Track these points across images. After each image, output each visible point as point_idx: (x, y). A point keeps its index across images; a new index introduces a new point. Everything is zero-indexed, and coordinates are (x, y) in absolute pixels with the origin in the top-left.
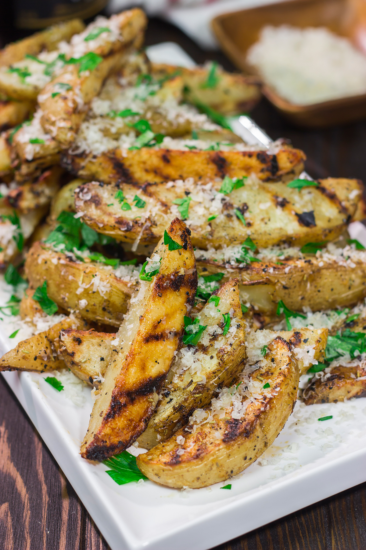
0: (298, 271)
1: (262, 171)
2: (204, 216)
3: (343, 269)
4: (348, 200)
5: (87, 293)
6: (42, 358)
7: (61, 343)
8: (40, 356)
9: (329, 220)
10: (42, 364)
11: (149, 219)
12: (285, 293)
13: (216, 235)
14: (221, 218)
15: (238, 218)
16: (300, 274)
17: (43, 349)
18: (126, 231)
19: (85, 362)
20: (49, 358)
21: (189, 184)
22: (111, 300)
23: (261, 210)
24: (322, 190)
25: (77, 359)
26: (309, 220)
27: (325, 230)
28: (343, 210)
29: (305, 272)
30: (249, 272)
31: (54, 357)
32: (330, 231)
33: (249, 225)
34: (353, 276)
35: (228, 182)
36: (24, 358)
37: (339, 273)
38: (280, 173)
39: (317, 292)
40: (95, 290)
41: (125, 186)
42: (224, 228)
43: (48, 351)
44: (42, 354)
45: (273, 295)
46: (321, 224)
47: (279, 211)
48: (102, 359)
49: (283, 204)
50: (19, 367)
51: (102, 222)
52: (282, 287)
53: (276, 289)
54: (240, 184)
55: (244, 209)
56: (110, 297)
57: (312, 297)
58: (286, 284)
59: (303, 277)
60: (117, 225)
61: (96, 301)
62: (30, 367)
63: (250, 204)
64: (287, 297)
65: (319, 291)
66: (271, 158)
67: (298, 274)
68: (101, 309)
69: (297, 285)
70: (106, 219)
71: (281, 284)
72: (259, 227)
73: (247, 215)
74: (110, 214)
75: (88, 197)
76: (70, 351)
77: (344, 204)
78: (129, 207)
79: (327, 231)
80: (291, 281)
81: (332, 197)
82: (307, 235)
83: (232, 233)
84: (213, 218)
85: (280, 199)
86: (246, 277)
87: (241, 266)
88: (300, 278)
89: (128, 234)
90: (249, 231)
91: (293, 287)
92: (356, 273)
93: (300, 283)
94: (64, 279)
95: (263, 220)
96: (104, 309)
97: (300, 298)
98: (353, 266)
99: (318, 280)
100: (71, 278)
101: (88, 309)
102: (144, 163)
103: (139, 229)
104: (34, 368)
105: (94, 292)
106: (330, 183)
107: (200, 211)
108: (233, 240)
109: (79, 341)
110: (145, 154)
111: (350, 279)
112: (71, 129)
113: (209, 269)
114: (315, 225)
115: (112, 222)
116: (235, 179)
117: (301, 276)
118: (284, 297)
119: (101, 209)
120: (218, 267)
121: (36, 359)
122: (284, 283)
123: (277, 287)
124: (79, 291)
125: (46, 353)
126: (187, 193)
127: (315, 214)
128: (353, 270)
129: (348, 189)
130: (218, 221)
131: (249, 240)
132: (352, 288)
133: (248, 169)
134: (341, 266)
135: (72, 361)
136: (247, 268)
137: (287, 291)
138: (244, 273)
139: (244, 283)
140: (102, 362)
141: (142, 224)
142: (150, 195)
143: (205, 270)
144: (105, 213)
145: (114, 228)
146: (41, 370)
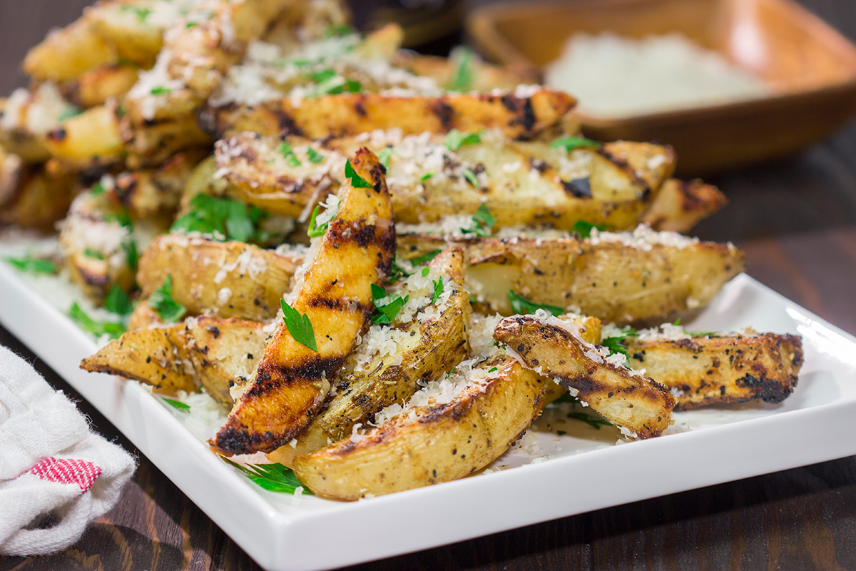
0: (558, 247)
1: (511, 124)
2: (414, 174)
3: (632, 252)
4: (646, 169)
5: (231, 279)
6: (158, 362)
7: (188, 336)
8: (155, 359)
9: (615, 192)
10: (158, 372)
11: (328, 175)
12: (539, 282)
13: (432, 200)
14: (440, 178)
15: (468, 180)
16: (562, 252)
17: (161, 348)
18: (294, 191)
19: (223, 361)
20: (169, 365)
21: (394, 135)
22: (268, 285)
23: (507, 175)
24: (608, 157)
25: (211, 356)
26: (582, 188)
27: (606, 204)
28: (638, 181)
29: (568, 250)
30: (480, 245)
31: (178, 366)
32: (616, 206)
33: (485, 190)
34: (649, 265)
35: (455, 137)
36: (131, 356)
37: (626, 259)
38: (538, 126)
39: (592, 288)
40: (242, 271)
41: (295, 140)
42: (446, 192)
43: (169, 354)
44: (160, 356)
45: (519, 283)
46: (600, 196)
47: (534, 175)
48: (250, 356)
49: (543, 169)
50: (122, 369)
51: (257, 180)
52: (532, 270)
53: (522, 273)
54: (474, 140)
55: (479, 169)
56: (266, 281)
57: (584, 295)
58: (539, 266)
59: (567, 259)
60: (279, 185)
61: (246, 289)
62: (139, 373)
63: (488, 165)
64: (542, 289)
65: (594, 285)
66: (524, 103)
67: (557, 251)
68: (252, 302)
69: (558, 270)
70: (262, 178)
71: (531, 264)
72: (500, 193)
73: (483, 176)
74: (269, 173)
75: (237, 152)
76: (201, 346)
77: (640, 174)
78: (298, 163)
79: (610, 208)
80: (548, 261)
81: (622, 166)
82: (577, 210)
83: (457, 199)
84: (428, 177)
85: (537, 162)
86: (477, 254)
87: (468, 236)
88: (562, 261)
89: (295, 197)
90: (484, 198)
91: (550, 272)
92: (653, 261)
93: (563, 267)
94: (197, 265)
95: (508, 185)
96: (257, 303)
97: (564, 294)
98: (648, 248)
99: (591, 266)
100: (207, 261)
101: (233, 304)
102: (327, 116)
103: (312, 189)
104: (145, 376)
105: (242, 276)
106: (621, 149)
107: (410, 168)
108: (458, 209)
109: (215, 333)
110: (327, 104)
111: (644, 269)
112: (214, 68)
113: (420, 247)
114: (590, 197)
115: (272, 180)
116: (465, 135)
117: (563, 255)
118: (538, 288)
119: (256, 166)
120: (434, 241)
121: (149, 360)
122: (535, 262)
123: (525, 270)
124: (220, 277)
125: (164, 354)
126: (390, 146)
127: (594, 182)
128: (648, 256)
129: (649, 156)
130: (434, 181)
131: (484, 208)
132: (648, 284)
133: (487, 122)
134: (629, 247)
135: (204, 361)
136: (477, 240)
137: (540, 278)
138: (473, 247)
139: (474, 261)
140: (250, 360)
141: (318, 183)
142: (333, 149)
143: (414, 249)
144: (260, 170)
145: (274, 189)
146: (157, 383)
